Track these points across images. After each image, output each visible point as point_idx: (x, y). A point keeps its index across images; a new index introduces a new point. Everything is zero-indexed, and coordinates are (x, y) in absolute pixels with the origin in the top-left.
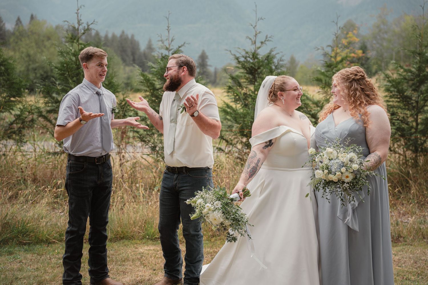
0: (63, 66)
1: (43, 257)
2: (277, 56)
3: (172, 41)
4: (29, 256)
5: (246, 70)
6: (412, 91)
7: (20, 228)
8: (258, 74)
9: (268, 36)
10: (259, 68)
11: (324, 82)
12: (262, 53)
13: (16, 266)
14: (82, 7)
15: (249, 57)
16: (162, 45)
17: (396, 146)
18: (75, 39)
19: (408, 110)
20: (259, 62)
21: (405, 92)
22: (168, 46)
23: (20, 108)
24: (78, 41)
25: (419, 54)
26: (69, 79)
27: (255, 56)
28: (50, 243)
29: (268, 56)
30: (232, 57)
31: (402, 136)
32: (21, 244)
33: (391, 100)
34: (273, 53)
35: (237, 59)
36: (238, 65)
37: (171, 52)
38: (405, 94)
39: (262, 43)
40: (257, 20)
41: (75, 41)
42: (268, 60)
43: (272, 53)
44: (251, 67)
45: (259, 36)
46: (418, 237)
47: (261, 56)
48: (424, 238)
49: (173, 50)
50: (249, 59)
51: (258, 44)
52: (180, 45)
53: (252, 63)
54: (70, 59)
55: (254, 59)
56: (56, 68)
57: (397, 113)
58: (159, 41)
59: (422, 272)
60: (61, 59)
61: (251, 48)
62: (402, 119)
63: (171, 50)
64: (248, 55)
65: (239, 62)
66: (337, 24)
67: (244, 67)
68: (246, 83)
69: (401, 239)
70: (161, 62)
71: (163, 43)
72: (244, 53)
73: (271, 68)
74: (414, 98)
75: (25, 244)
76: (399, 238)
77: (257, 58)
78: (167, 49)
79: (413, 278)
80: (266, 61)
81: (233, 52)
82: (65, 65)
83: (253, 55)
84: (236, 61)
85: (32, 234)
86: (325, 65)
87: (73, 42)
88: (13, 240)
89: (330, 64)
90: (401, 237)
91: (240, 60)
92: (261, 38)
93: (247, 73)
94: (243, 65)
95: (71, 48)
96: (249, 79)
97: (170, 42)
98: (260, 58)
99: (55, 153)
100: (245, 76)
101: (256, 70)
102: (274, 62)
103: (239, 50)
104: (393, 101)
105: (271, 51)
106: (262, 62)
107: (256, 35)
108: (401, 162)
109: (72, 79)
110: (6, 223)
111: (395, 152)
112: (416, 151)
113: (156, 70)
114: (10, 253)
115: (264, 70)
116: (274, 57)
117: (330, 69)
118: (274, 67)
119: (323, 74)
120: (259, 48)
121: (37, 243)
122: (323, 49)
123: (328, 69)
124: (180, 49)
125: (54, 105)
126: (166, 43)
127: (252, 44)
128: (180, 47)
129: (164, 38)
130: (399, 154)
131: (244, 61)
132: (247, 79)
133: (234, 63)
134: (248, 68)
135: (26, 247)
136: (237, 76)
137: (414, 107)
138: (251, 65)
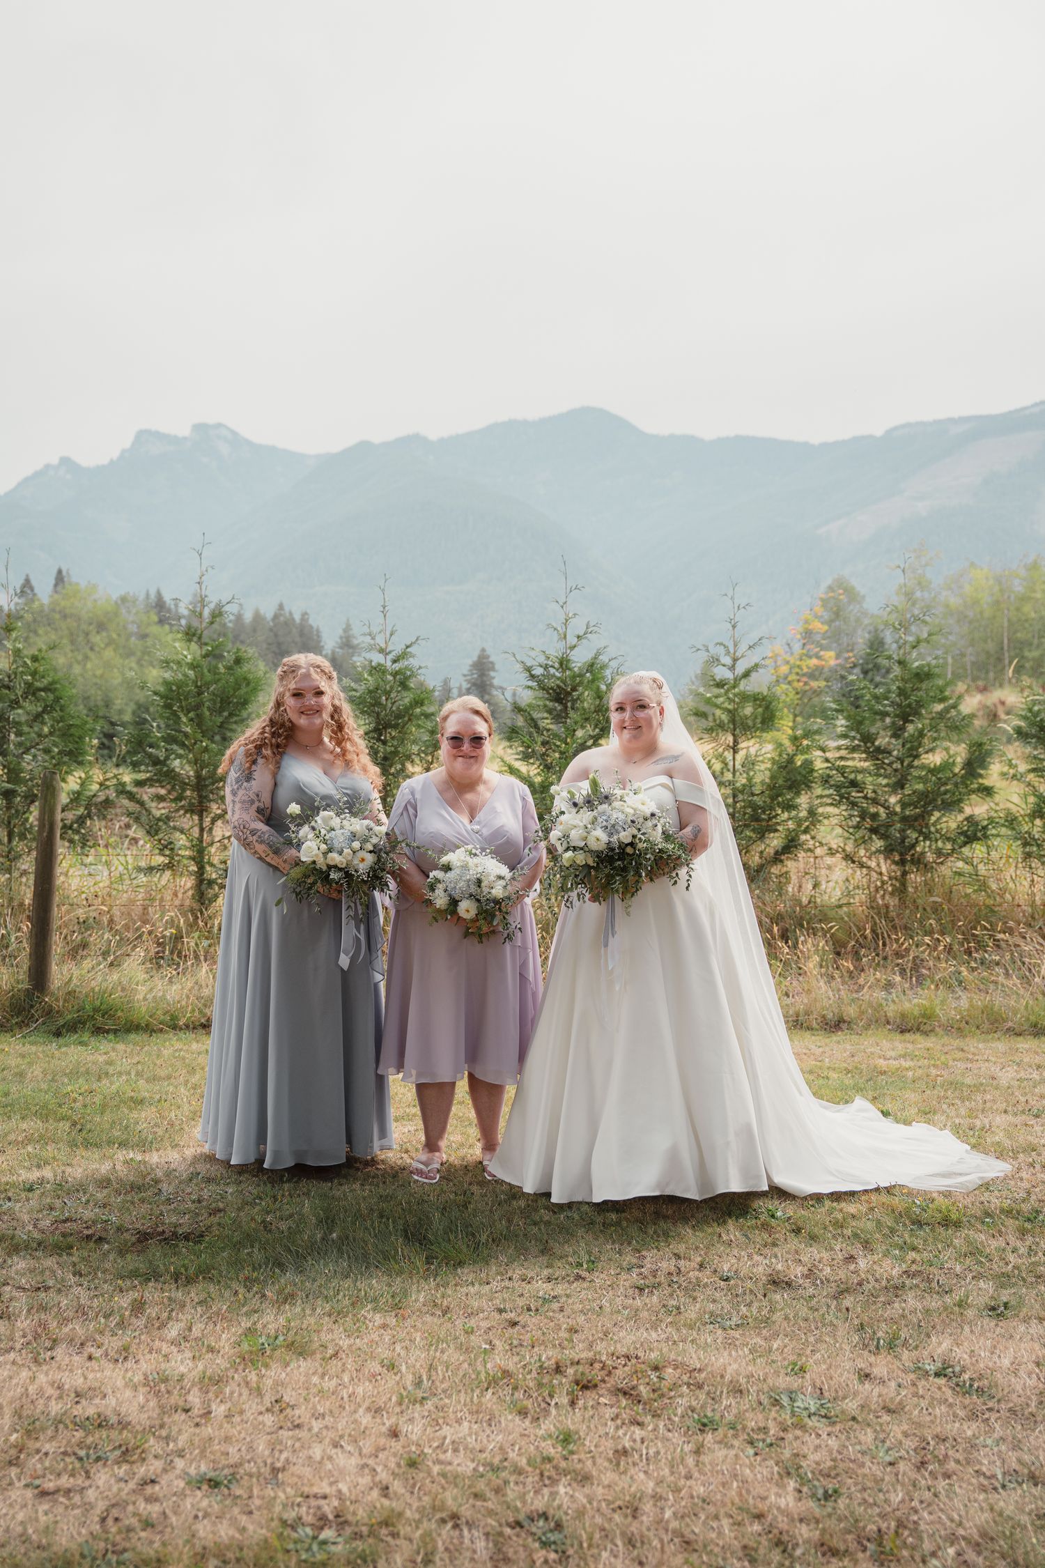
0: (171, 690)
1: (146, 1049)
2: (611, 663)
3: (391, 635)
4: (121, 1047)
5: (548, 693)
6: (891, 737)
7: (98, 1003)
8: (574, 701)
9: (591, 624)
10: (574, 689)
11: (710, 719)
12: (580, 658)
13: (101, 1059)
14: (209, 569)
15: (552, 666)
16: (372, 642)
17: (862, 852)
18: (194, 635)
19: (886, 777)
20: (574, 677)
21: (876, 739)
22: (383, 646)
23: (80, 778)
24: (200, 638)
25: (900, 662)
26: (182, 715)
27: (564, 663)
28: (153, 1031)
29: (592, 665)
30: (519, 667)
31: (873, 830)
32: (99, 1031)
33: (851, 756)
34: (604, 658)
35: (528, 670)
36: (530, 683)
37: (390, 657)
38: (877, 743)
39: (578, 637)
40: (568, 590)
41: (195, 639)
42: (591, 672)
43: (601, 657)
44: (558, 686)
45: (573, 621)
46: (877, 1021)
47: (579, 665)
48: (888, 1023)
49: (393, 654)
50: (552, 671)
51: (572, 640)
52: (408, 643)
53: (558, 678)
54: (185, 675)
55: (564, 671)
56: (156, 693)
57: (864, 783)
58: (364, 635)
59: (856, 1068)
60: (168, 675)
61: (555, 649)
62: (873, 795)
63: (390, 652)
64: (551, 663)
65: (533, 677)
66: (732, 598)
67: (542, 687)
68: (549, 721)
69: (844, 1026)
70: (369, 678)
71: (373, 639)
72: (542, 660)
73: (598, 688)
74: (895, 753)
75: (108, 1032)
76: (841, 1025)
77: (569, 669)
78: (381, 651)
79: (836, 1076)
80: (588, 675)
81: (519, 658)
82: (174, 688)
83: (561, 664)
84: (528, 674)
85: (119, 1013)
86: (712, 683)
87: (190, 641)
88: (84, 1023)
89: (722, 681)
90: (844, 1022)
91: (533, 672)
92: (577, 626)
93: (551, 701)
94: (540, 683)
95: (185, 653)
96: (555, 713)
97: (388, 636)
98: (576, 669)
99: (151, 869)
100: (545, 706)
101: (569, 694)
102: (603, 678)
103: (533, 654)
104: (853, 759)
105: (598, 654)
106: (581, 675)
107: (567, 621)
108: (872, 885)
109: (186, 715)
110: (69, 993)
111: (862, 866)
112: (902, 862)
113: (358, 694)
114: (81, 1043)
115: (586, 693)
116: (604, 667)
117: (722, 691)
118: (603, 687)
119: (708, 701)
120: (573, 648)
121: (128, 1031)
122: (707, 651)
123: (717, 691)
124: (408, 650)
125: (150, 768)
126: (380, 641)
127: (560, 639)
128: (407, 647)
129: (375, 630)
130: (869, 867)
131: (543, 675)
132: (550, 711)
133: (523, 679)
134: (552, 688)
135: (111, 1036)
136: (530, 705)
137: (896, 770)
138: (558, 682)
